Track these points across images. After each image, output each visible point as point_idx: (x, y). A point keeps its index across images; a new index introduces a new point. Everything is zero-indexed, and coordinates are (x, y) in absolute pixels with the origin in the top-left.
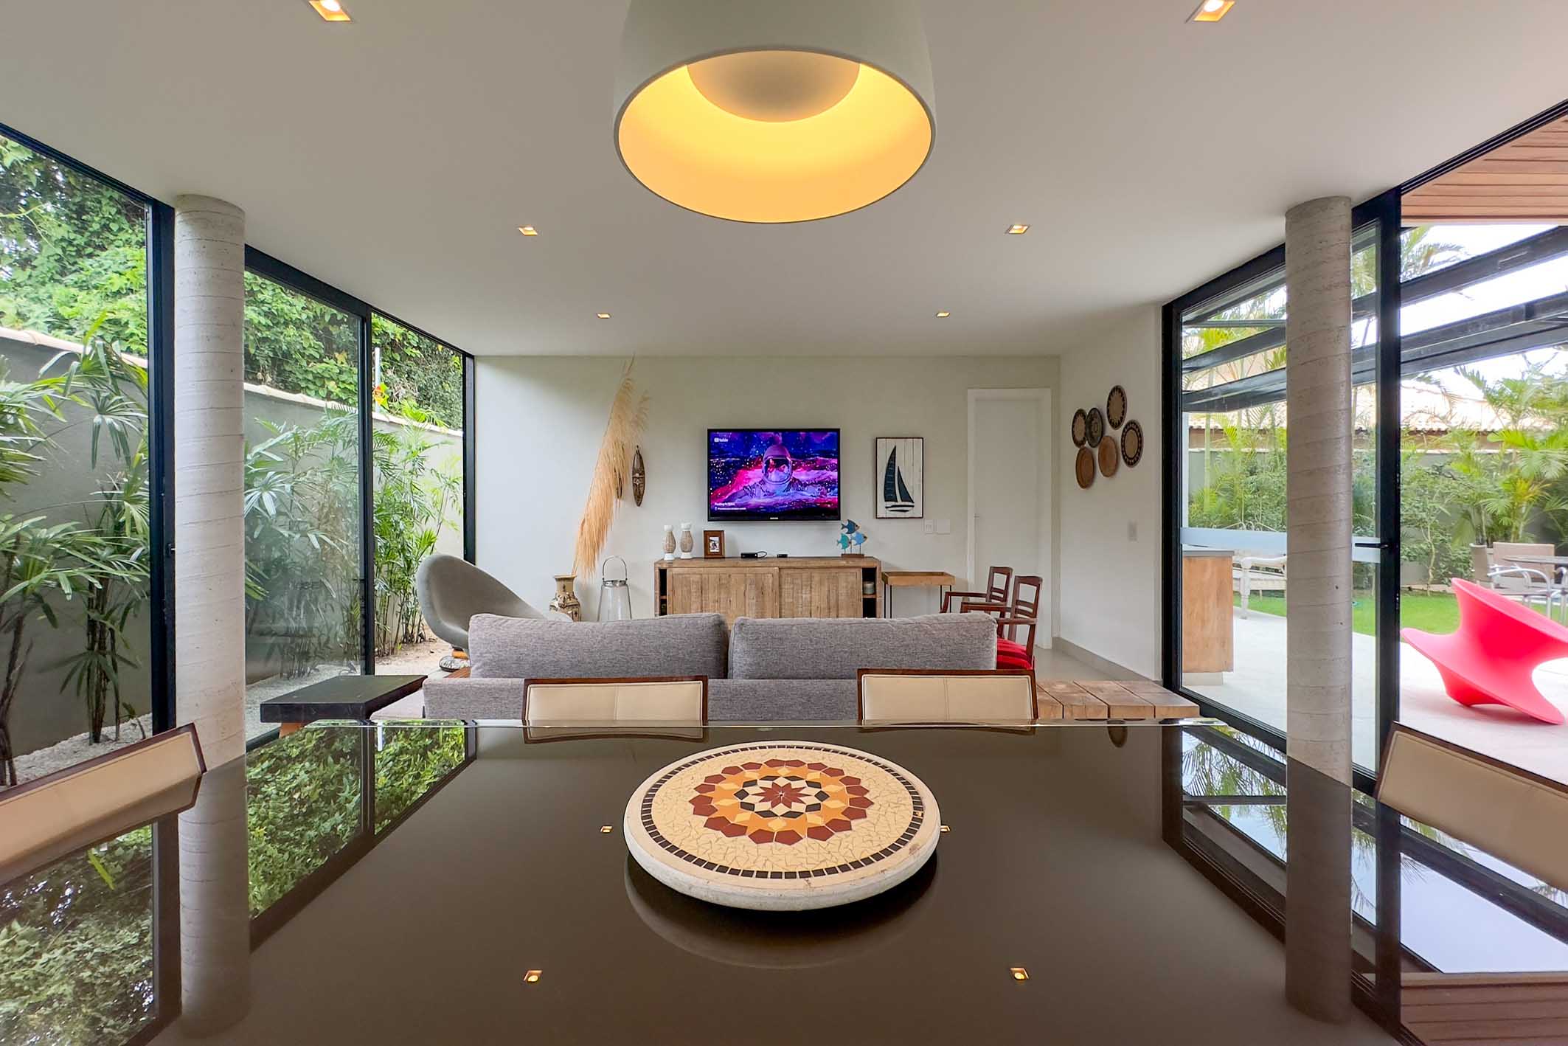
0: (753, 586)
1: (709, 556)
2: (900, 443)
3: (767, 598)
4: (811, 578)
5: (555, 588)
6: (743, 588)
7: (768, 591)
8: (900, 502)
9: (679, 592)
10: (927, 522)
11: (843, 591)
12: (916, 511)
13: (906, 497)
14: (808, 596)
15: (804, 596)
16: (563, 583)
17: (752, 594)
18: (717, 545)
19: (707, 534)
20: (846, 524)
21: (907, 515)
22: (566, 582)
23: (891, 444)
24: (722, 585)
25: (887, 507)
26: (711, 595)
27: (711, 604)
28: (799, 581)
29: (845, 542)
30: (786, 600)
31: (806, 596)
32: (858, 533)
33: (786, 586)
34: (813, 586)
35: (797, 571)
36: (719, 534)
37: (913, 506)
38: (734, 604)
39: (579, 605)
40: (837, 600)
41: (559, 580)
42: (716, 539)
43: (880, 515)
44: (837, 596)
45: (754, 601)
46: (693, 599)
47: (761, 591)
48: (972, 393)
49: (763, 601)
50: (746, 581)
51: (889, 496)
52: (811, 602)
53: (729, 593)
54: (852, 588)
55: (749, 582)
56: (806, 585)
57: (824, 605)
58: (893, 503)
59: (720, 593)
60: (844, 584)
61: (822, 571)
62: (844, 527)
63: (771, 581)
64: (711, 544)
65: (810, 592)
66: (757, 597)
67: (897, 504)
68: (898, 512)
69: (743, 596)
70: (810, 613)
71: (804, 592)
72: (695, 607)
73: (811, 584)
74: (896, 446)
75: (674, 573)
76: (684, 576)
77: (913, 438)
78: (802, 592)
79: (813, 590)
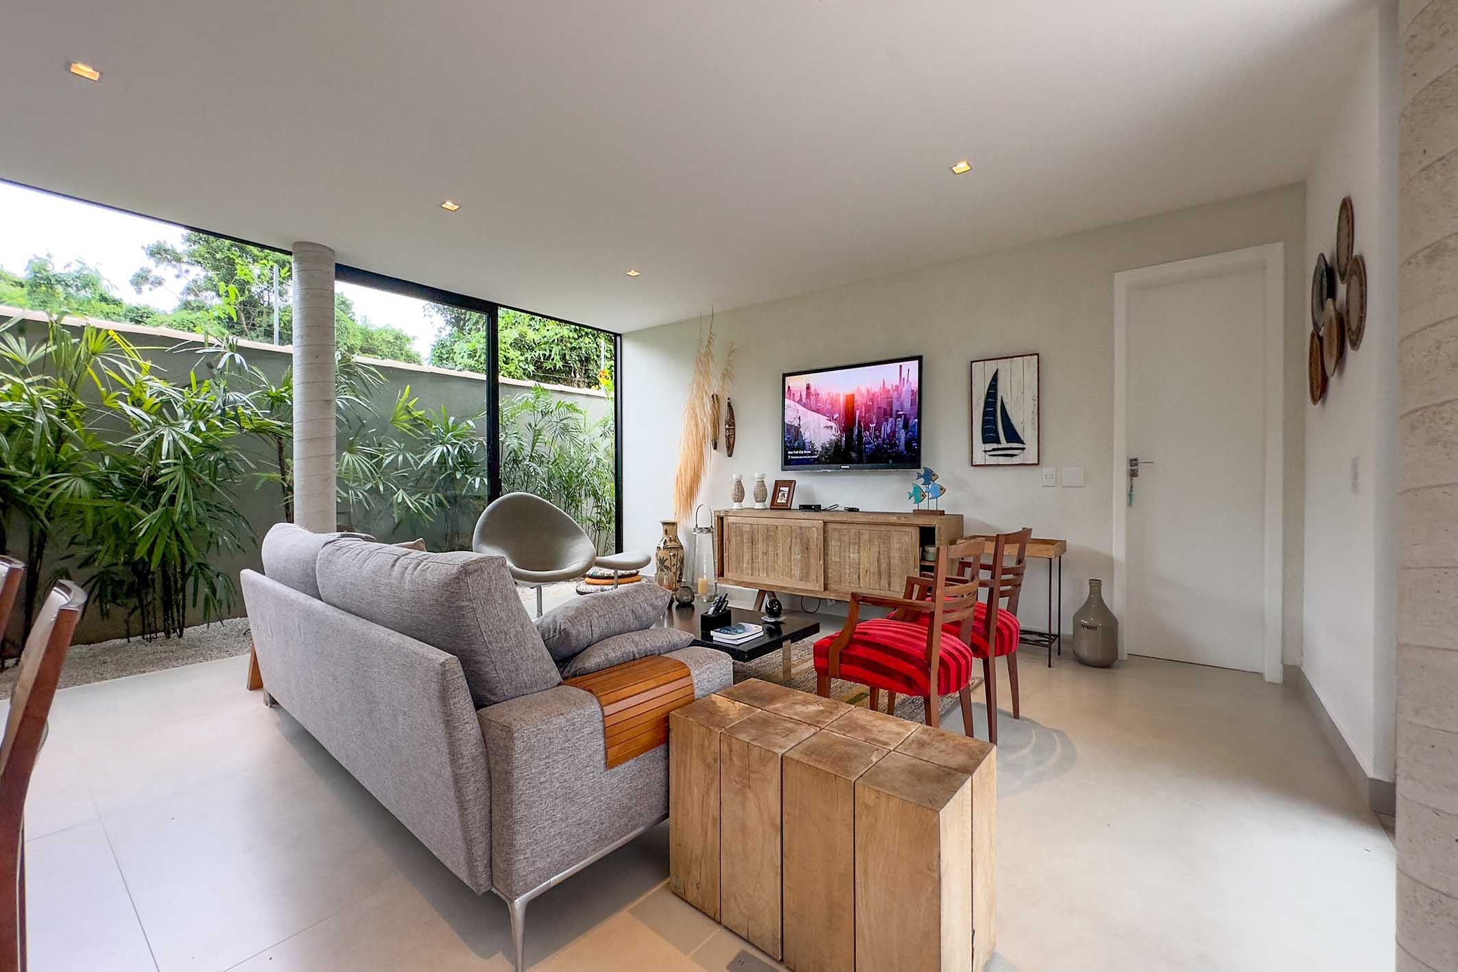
0: (799, 541)
1: (774, 506)
2: (1003, 365)
3: (812, 555)
4: (859, 534)
5: (661, 529)
6: (789, 539)
7: (812, 546)
8: (1004, 444)
9: (733, 540)
10: (1046, 470)
11: (895, 554)
12: (1030, 455)
13: (1013, 436)
14: (856, 556)
15: (852, 556)
16: (667, 527)
17: (796, 548)
18: (786, 495)
19: (778, 483)
20: (924, 473)
21: (1015, 460)
22: (670, 526)
23: (991, 367)
25: (985, 451)
26: (760, 547)
27: (760, 556)
28: (846, 539)
29: (916, 496)
30: (833, 558)
31: (854, 556)
32: (936, 485)
33: (833, 544)
34: (862, 545)
35: (844, 526)
37: (1023, 449)
38: (780, 556)
39: (681, 547)
40: (889, 565)
41: (664, 524)
42: (786, 489)
43: (977, 461)
44: (889, 557)
45: (799, 557)
46: (745, 550)
47: (806, 548)
48: (1121, 280)
49: (808, 558)
50: (791, 533)
51: (989, 436)
52: (859, 564)
54: (906, 551)
55: (794, 535)
56: (855, 544)
57: (874, 568)
58: (995, 446)
59: (768, 546)
60: (897, 546)
61: (873, 528)
62: (920, 476)
63: (816, 535)
64: (780, 495)
65: (859, 550)
66: (802, 553)
67: (1000, 446)
68: (1001, 458)
69: (788, 550)
70: (859, 577)
71: (852, 551)
72: (747, 557)
73: (859, 543)
74: (997, 370)
75: (729, 521)
76: (737, 525)
77: (1022, 356)
78: (849, 552)
79: (861, 549)
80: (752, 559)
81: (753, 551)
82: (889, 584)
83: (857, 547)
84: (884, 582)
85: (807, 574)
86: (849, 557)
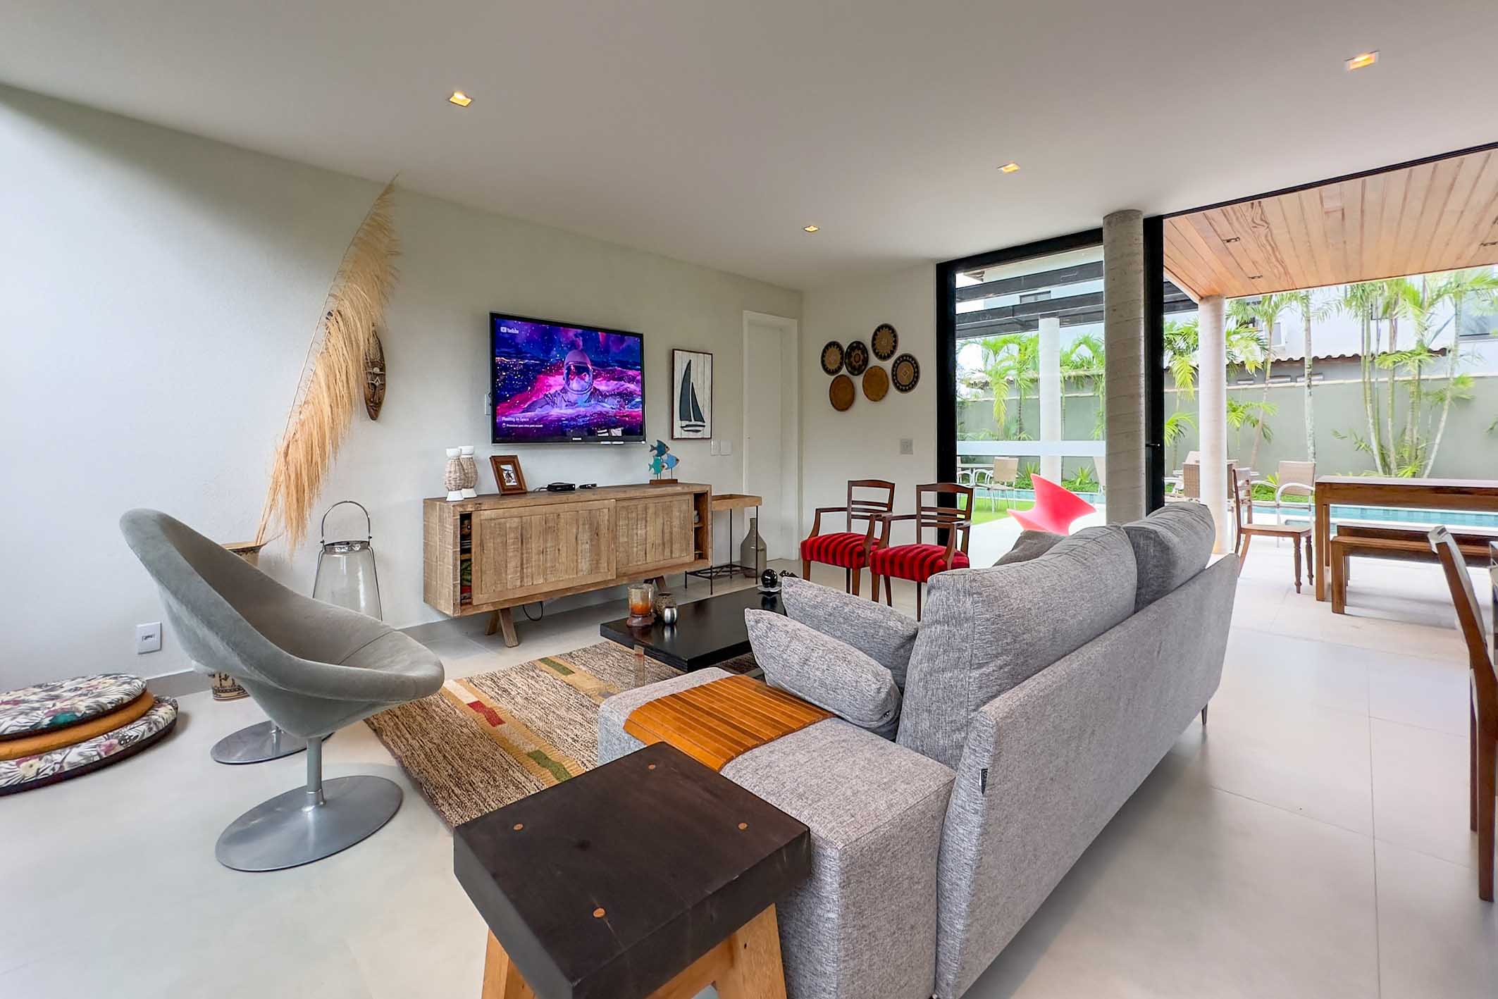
0: (587, 527)
2: (694, 358)
3: (602, 541)
4: (646, 509)
6: (575, 530)
7: (604, 531)
8: (693, 422)
9: (490, 545)
10: (716, 444)
11: (676, 522)
12: (706, 432)
13: (698, 415)
14: (644, 531)
15: (639, 532)
17: (585, 536)
19: (497, 461)
20: (656, 445)
21: (699, 435)
23: (686, 357)
24: (550, 529)
25: (682, 427)
26: (535, 545)
27: (535, 557)
28: (634, 515)
29: (658, 467)
30: (622, 539)
31: (641, 532)
32: (669, 456)
33: (621, 523)
34: (648, 519)
35: (632, 503)
36: (512, 460)
37: (704, 426)
38: (564, 550)
40: (671, 533)
43: (676, 436)
44: (671, 528)
45: (588, 546)
46: (510, 554)
47: (596, 533)
48: (748, 315)
50: (577, 521)
51: (684, 414)
52: (646, 539)
53: (557, 539)
54: (685, 517)
55: (581, 521)
56: (641, 519)
57: (659, 541)
58: (687, 423)
59: (545, 541)
60: (678, 514)
61: (656, 500)
62: (651, 448)
63: (607, 517)
64: (504, 475)
65: (646, 526)
66: (591, 540)
67: (691, 423)
68: (691, 433)
69: (574, 540)
70: (646, 553)
71: (639, 528)
72: (513, 564)
73: (646, 517)
74: (690, 361)
75: (483, 518)
76: (497, 521)
77: (704, 353)
78: (637, 528)
79: (648, 524)
80: (522, 564)
81: (522, 554)
82: (671, 553)
83: (644, 522)
84: (667, 552)
85: (598, 562)
86: (637, 534)
